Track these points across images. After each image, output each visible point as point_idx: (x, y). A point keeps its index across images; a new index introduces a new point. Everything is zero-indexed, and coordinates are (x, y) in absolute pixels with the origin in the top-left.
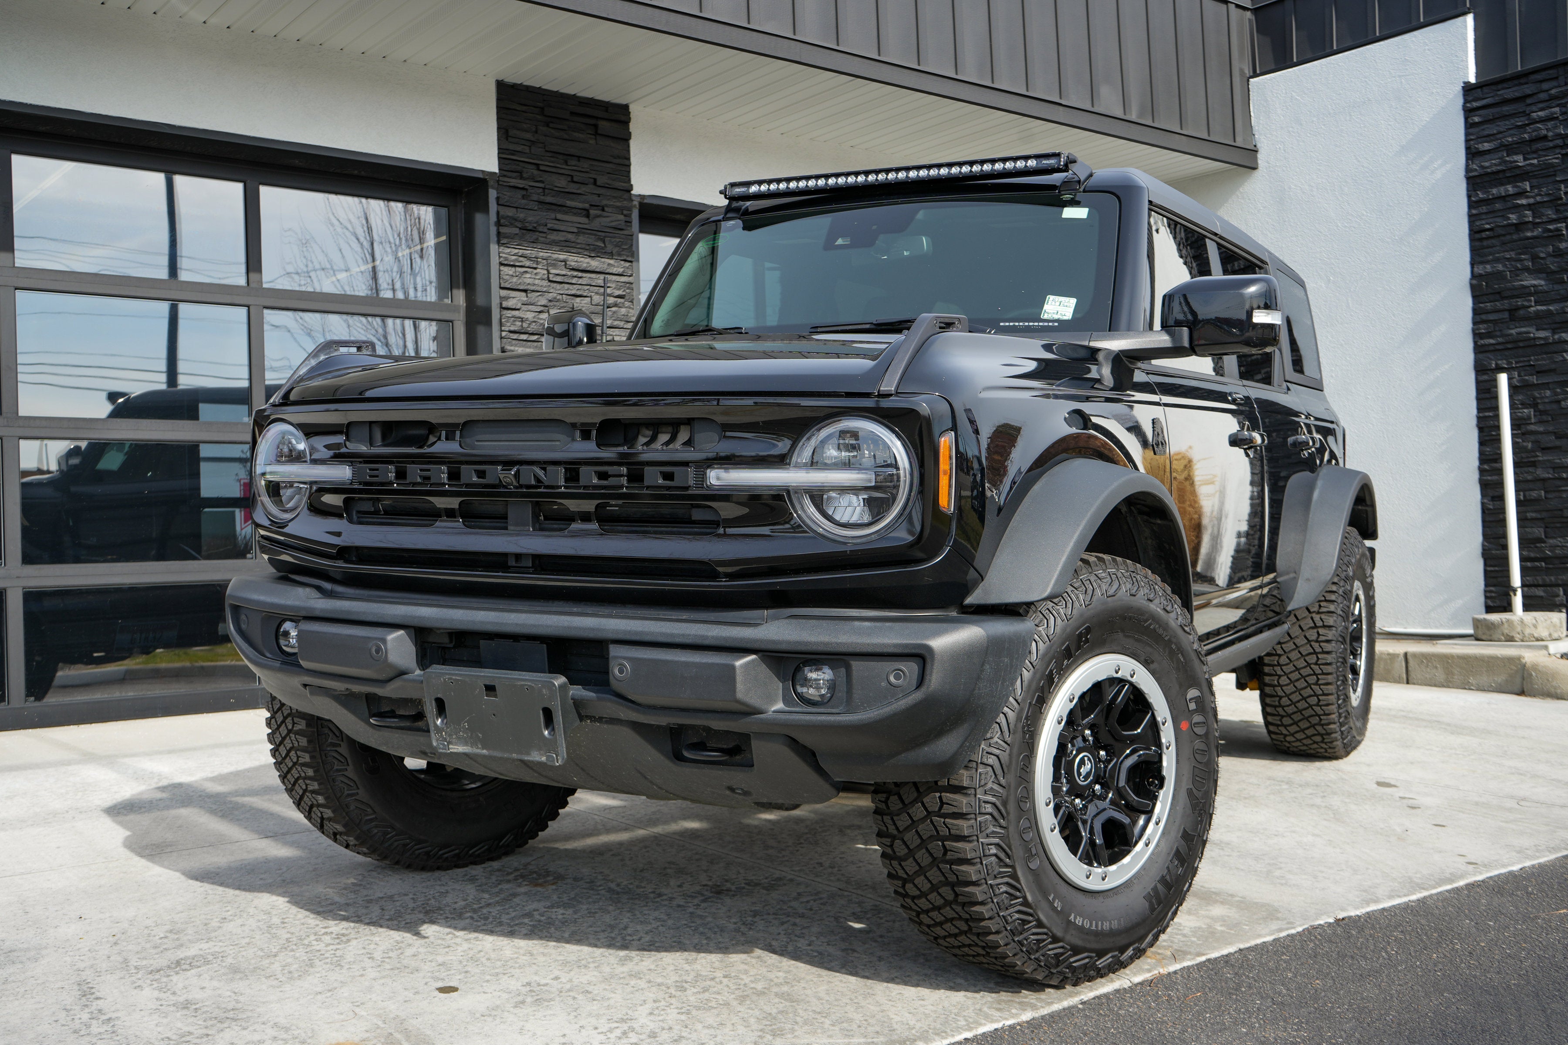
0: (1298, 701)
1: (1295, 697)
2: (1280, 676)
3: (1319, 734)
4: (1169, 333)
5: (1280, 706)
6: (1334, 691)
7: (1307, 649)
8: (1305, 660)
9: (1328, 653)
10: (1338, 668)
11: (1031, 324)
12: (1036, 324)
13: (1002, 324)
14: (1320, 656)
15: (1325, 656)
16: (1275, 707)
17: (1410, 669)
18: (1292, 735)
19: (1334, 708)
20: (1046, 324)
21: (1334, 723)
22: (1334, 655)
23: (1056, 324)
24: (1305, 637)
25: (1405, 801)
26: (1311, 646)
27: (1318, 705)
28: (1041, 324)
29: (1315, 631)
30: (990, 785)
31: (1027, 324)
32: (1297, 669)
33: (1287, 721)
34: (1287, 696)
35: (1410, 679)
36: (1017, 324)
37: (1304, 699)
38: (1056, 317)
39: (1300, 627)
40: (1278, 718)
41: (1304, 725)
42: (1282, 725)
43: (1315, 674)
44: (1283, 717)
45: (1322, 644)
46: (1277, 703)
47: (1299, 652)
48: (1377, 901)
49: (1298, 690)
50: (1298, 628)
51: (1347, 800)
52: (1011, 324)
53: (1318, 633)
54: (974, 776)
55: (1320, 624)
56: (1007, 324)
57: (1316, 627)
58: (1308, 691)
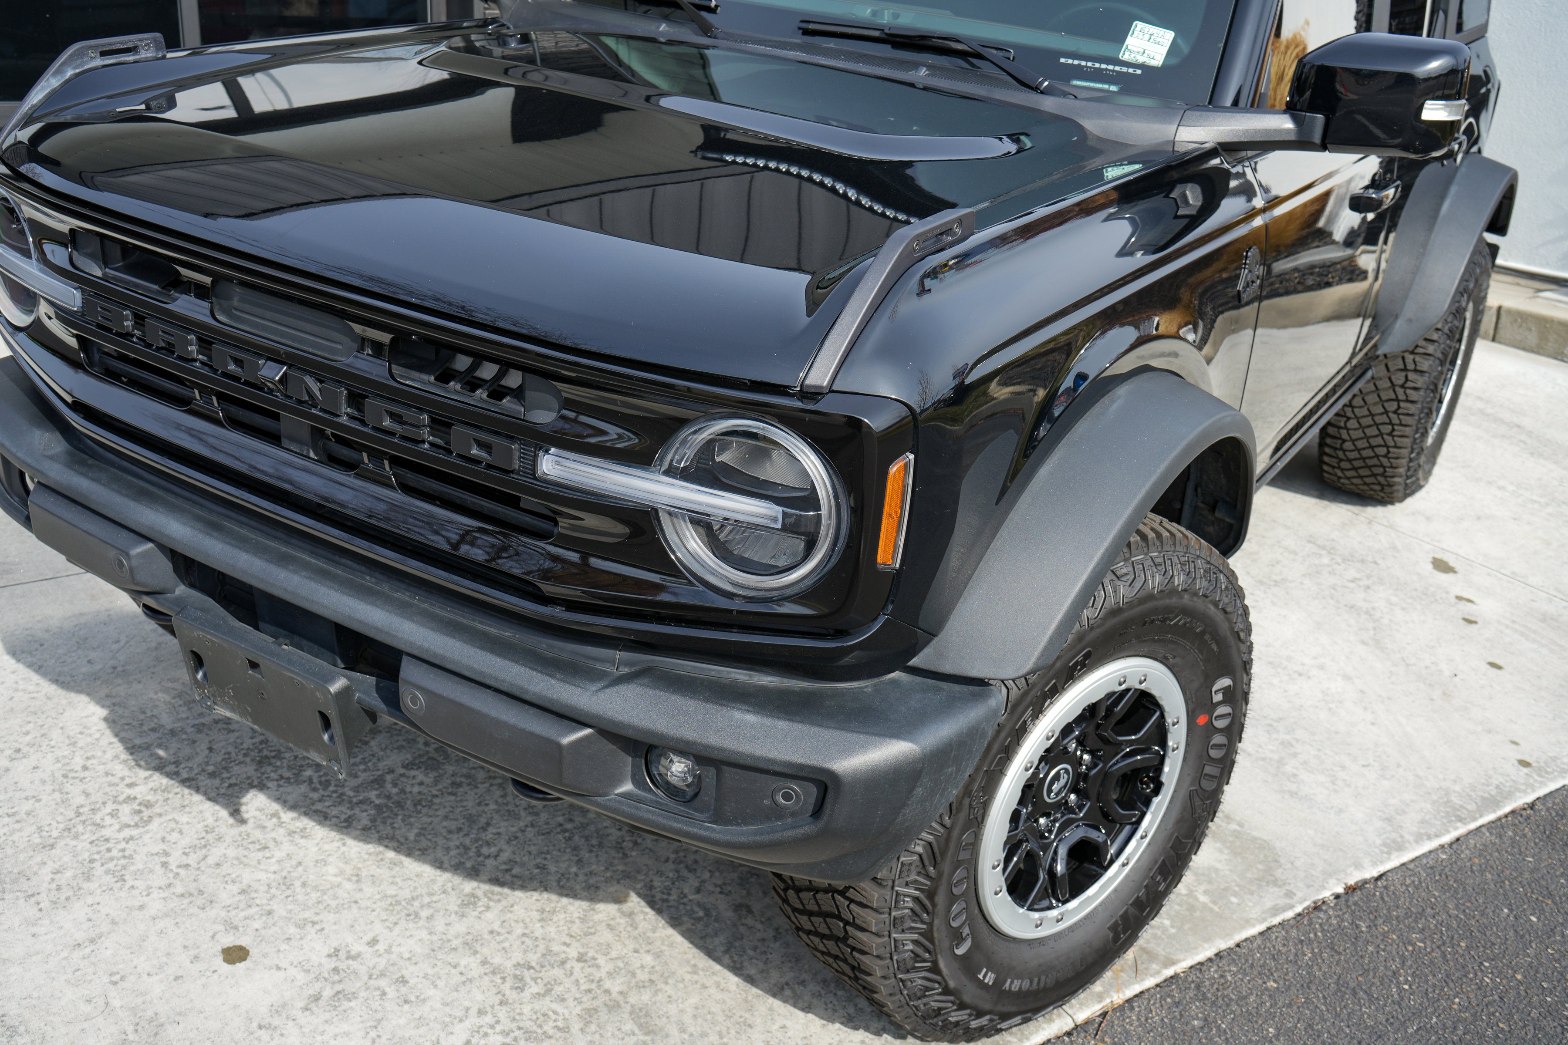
0: (1364, 449)
1: (1361, 444)
2: (1349, 419)
3: (1379, 484)
4: (1295, 119)
5: (1341, 449)
6: (1409, 445)
7: (1388, 394)
8: (1384, 407)
9: (1412, 402)
10: (1420, 419)
11: (1104, 66)
12: (1111, 67)
13: (1062, 60)
14: (1402, 404)
15: (1409, 405)
16: (1335, 449)
17: (1500, 326)
18: (1349, 478)
19: (1404, 462)
20: (1124, 69)
21: (1401, 476)
22: (1419, 406)
23: (1139, 72)
24: (1390, 379)
25: (1463, 605)
26: (1394, 391)
27: (1385, 456)
28: (1117, 68)
29: (1404, 374)
30: (913, 877)
31: (1097, 65)
32: (1372, 415)
33: (1344, 465)
34: (1353, 441)
35: (1498, 336)
36: (1083, 63)
37: (1372, 447)
38: (1141, 59)
39: (1386, 366)
40: (1336, 460)
41: (1363, 472)
42: (1339, 468)
43: (1391, 423)
44: (1341, 460)
45: (1408, 391)
46: (1338, 446)
47: (1379, 396)
48: (1400, 848)
49: (1367, 438)
50: (1383, 367)
51: (1394, 599)
52: (1076, 62)
53: (1406, 377)
54: (894, 866)
55: (1411, 366)
56: (1070, 61)
57: (1405, 369)
58: (1379, 441)
